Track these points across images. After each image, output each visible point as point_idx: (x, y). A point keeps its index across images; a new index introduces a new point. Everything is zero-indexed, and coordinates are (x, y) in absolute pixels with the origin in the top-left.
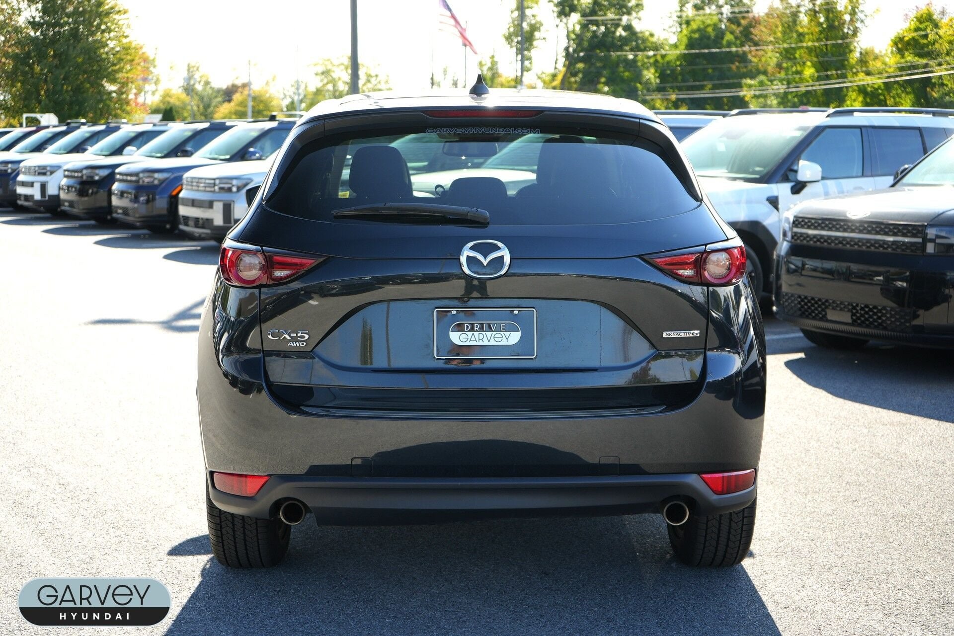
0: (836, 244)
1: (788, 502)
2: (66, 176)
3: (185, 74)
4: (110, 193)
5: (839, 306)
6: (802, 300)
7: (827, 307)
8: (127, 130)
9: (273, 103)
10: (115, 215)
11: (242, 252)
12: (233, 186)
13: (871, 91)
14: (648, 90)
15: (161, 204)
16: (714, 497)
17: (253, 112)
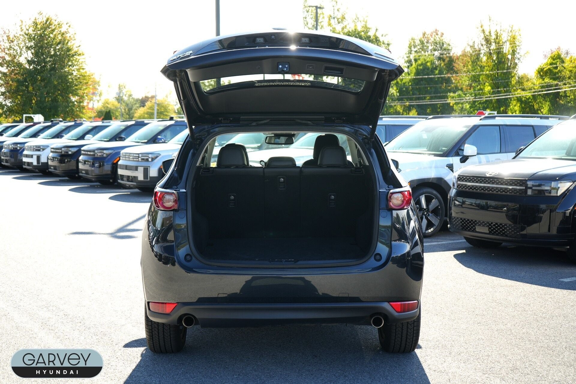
0: (480, 190)
1: (444, 324)
2: (52, 152)
3: (117, 90)
4: (78, 162)
5: (483, 224)
6: (463, 221)
7: (476, 225)
8: (87, 125)
9: (169, 108)
10: (80, 174)
11: (165, 194)
12: (149, 158)
13: (524, 100)
14: (393, 100)
15: (108, 168)
16: (396, 314)
17: (157, 113)
